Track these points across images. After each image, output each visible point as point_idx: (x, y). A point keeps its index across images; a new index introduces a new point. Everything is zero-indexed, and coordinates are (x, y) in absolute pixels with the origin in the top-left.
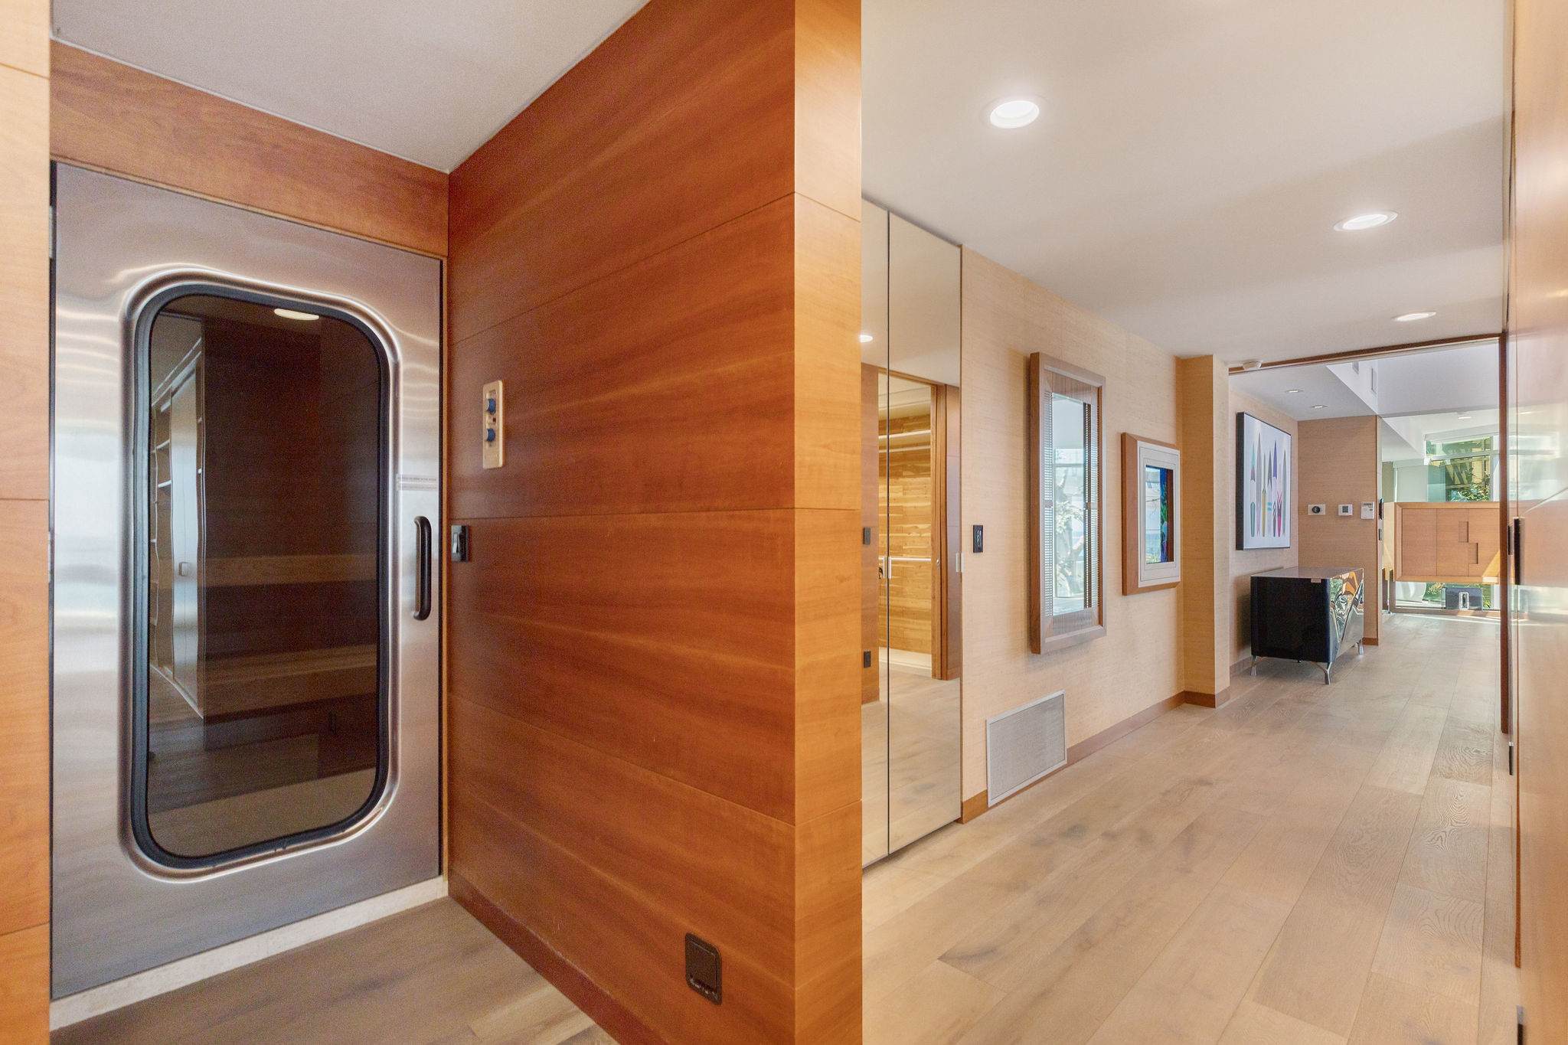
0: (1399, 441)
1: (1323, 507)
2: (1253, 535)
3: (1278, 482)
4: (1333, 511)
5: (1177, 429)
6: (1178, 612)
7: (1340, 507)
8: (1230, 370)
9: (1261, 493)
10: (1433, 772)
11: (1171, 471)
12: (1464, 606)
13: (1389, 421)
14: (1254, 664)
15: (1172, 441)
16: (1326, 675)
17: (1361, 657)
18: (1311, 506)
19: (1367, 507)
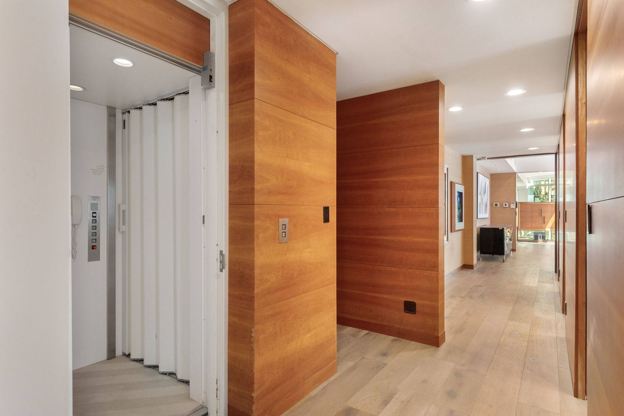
0: (521, 181)
1: (498, 204)
2: (480, 213)
3: (486, 195)
4: (502, 205)
5: (462, 179)
6: (462, 238)
7: (504, 204)
8: (477, 159)
9: (482, 199)
10: (539, 282)
11: (462, 193)
12: (540, 239)
13: (519, 174)
14: (481, 257)
15: (461, 183)
16: (504, 259)
17: (511, 255)
18: (494, 204)
19: (512, 204)
